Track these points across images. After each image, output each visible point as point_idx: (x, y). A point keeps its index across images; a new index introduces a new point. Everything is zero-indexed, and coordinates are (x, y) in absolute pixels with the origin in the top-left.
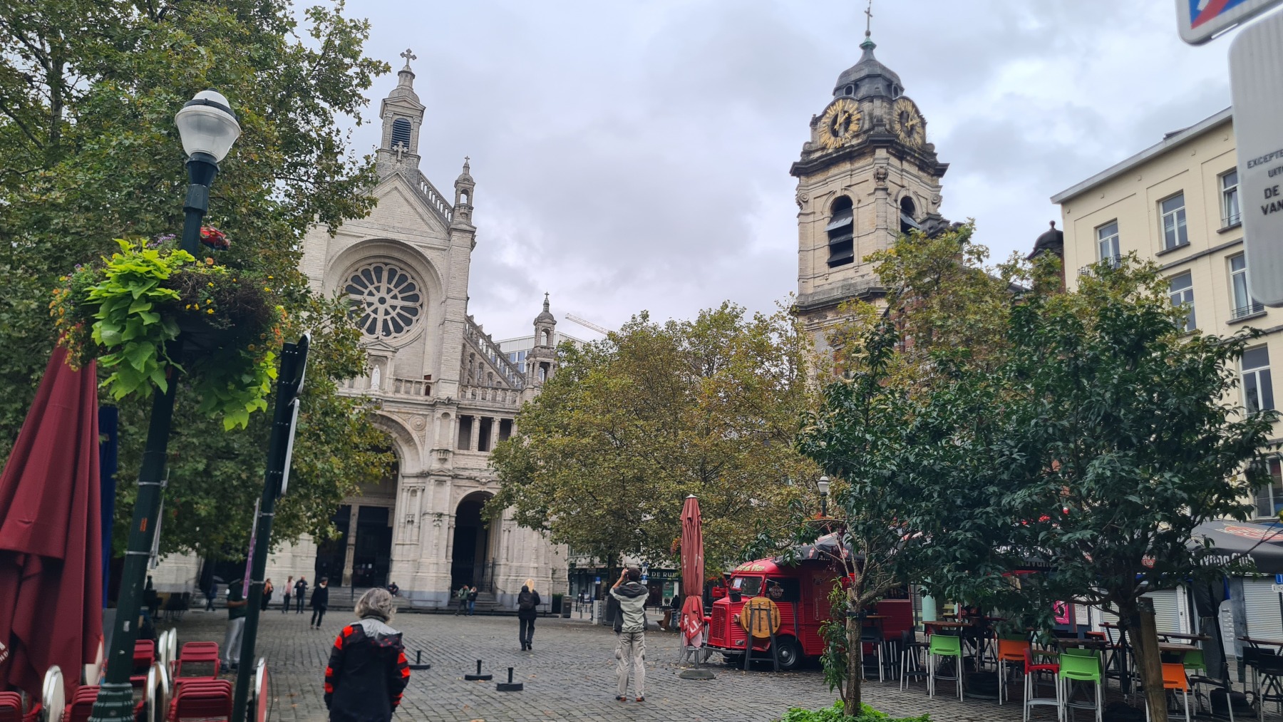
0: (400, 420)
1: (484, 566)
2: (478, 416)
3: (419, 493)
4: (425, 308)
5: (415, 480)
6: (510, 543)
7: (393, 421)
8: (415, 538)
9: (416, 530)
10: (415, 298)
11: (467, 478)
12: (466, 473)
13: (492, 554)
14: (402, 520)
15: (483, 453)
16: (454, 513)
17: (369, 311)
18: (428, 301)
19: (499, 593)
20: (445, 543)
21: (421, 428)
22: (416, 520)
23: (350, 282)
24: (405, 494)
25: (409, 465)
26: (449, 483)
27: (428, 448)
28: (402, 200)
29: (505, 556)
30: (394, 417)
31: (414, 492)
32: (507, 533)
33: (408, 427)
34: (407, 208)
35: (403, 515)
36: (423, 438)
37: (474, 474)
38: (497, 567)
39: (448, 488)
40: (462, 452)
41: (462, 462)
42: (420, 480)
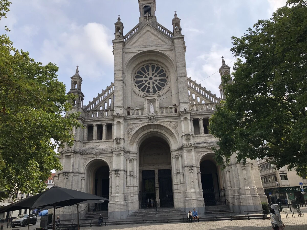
0: (166, 126)
1: (219, 192)
2: (201, 118)
3: (180, 158)
4: (169, 78)
5: (177, 152)
6: (231, 177)
7: (163, 126)
8: (182, 180)
9: (182, 176)
10: (164, 75)
11: (202, 147)
12: (201, 145)
13: (222, 185)
14: (175, 172)
15: (207, 135)
16: (199, 165)
17: (146, 84)
18: (170, 74)
19: (231, 205)
20: (197, 181)
21: (175, 127)
22: (181, 171)
23: (137, 74)
24: (174, 159)
25: (174, 146)
26: (193, 150)
27: (180, 136)
28: (151, 35)
29: (229, 185)
30: (163, 124)
31: (178, 158)
32: (228, 173)
33: (169, 128)
34: (154, 37)
35: (175, 170)
36: (177, 132)
37: (205, 145)
38: (226, 192)
39: (193, 153)
40: (197, 135)
41: (198, 140)
42: (180, 152)
